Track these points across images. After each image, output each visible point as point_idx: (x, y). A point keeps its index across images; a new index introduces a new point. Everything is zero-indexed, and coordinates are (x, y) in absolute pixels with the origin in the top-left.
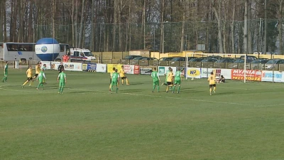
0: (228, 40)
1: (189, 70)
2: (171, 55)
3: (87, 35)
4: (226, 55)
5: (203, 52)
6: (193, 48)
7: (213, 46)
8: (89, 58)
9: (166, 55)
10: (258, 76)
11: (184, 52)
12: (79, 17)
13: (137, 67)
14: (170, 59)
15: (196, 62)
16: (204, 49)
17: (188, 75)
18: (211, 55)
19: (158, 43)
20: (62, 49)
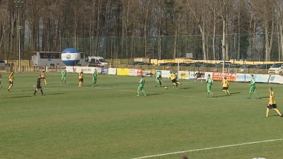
0: (211, 50)
2: (166, 61)
3: (101, 46)
4: (209, 62)
5: (191, 59)
6: (183, 56)
7: (198, 55)
8: (103, 64)
9: (163, 62)
10: (233, 78)
11: (176, 59)
12: (95, 32)
13: (140, 71)
14: (166, 64)
15: (184, 66)
16: (192, 57)
18: (197, 61)
19: (156, 52)
20: (82, 56)
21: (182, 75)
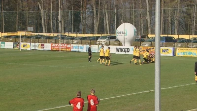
0: (49, 24)
1: (22, 44)
2: (10, 34)
4: (48, 34)
5: (32, 32)
6: (23, 29)
7: (38, 28)
9: (6, 34)
10: (69, 48)
11: (18, 32)
14: (9, 37)
15: (27, 38)
16: (32, 30)
17: (22, 48)
18: (37, 34)
21: (24, 46)
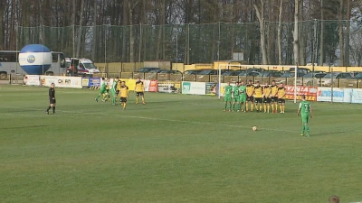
0: (274, 47)
1: (222, 86)
2: (200, 67)
3: (88, 41)
4: (271, 67)
5: (240, 62)
6: (227, 58)
8: (91, 71)
9: (192, 67)
10: (312, 95)
11: (216, 63)
12: (78, 17)
13: (154, 83)
14: (199, 72)
15: (231, 75)
16: (242, 59)
17: (221, 94)
18: (251, 66)
19: (181, 51)
20: (54, 58)
